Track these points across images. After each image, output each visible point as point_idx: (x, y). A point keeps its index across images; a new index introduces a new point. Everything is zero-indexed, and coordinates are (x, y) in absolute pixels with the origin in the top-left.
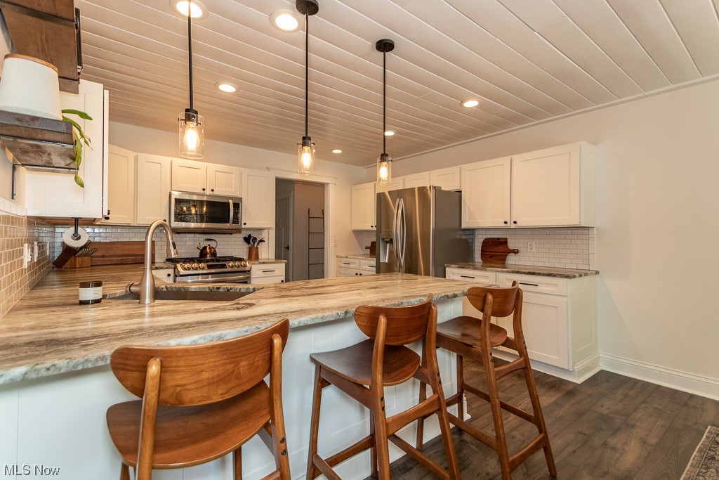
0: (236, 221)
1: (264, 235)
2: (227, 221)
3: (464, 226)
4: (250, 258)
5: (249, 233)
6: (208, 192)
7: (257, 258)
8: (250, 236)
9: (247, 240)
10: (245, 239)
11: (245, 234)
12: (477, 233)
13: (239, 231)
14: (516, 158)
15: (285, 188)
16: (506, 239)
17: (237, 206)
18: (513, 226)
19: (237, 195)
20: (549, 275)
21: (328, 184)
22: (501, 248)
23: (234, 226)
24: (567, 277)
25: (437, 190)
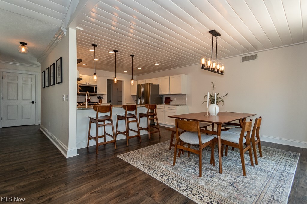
0: (96, 92)
1: (103, 96)
2: (93, 92)
3: (159, 94)
4: (99, 102)
5: (99, 95)
6: (88, 84)
7: (102, 103)
8: (99, 96)
9: (98, 98)
10: (98, 97)
11: (98, 96)
12: (164, 96)
13: (96, 95)
14: (171, 77)
15: (110, 82)
16: (170, 98)
17: (96, 88)
18: (170, 94)
19: (96, 84)
20: (174, 105)
21: (123, 81)
22: (169, 100)
23: (95, 93)
24: (177, 105)
25: (152, 84)
